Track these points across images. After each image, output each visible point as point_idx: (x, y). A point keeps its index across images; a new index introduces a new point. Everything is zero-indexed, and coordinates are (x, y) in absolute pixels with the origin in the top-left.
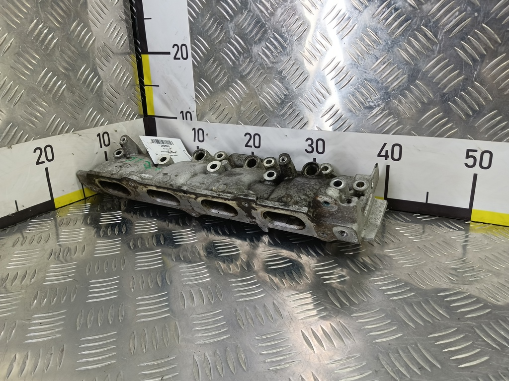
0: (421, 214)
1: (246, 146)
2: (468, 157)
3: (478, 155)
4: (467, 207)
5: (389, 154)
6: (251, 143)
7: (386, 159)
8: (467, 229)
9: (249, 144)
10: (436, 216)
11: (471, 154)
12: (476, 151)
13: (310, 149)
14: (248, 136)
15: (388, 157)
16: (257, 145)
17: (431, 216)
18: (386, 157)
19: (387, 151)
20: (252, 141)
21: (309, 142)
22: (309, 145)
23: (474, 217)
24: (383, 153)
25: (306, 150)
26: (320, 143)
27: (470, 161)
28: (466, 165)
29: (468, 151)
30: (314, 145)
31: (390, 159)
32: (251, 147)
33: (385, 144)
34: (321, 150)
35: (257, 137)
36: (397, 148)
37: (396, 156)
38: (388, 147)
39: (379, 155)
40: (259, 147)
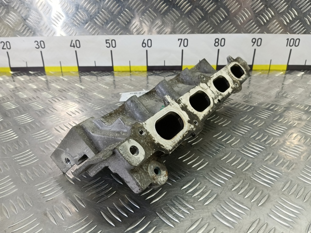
0: (94, 71)
1: (3, 48)
2: (107, 43)
3: (110, 42)
4: (111, 65)
5: (75, 45)
6: (5, 47)
7: (74, 47)
8: (113, 75)
9: (4, 48)
10: (100, 71)
11: (107, 41)
12: (109, 40)
13: (37, 47)
14: (3, 43)
16: (9, 47)
17: (98, 71)
18: (74, 46)
19: (74, 44)
20: (5, 45)
21: (36, 43)
22: (37, 45)
23: (115, 69)
24: (72, 45)
26: (42, 43)
28: (107, 46)
29: (106, 40)
30: (39, 44)
31: (76, 47)
32: (5, 49)
33: (72, 41)
34: (43, 46)
35: (8, 43)
36: (77, 42)
37: (78, 46)
38: (74, 42)
39: (71, 46)
40: (10, 49)
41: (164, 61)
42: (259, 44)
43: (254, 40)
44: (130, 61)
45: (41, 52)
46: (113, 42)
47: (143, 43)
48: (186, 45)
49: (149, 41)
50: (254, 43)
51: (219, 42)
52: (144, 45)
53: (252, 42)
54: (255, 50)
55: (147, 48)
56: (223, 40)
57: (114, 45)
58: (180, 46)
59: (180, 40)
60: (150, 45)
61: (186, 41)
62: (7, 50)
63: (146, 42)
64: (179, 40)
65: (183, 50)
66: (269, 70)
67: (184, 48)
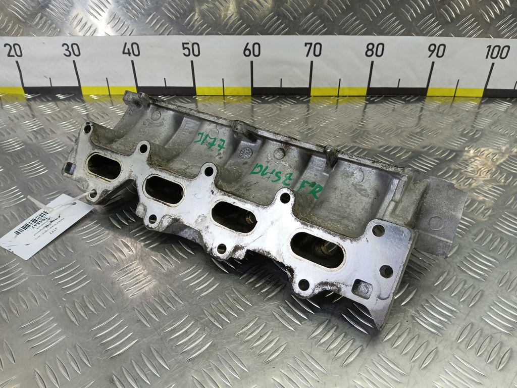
0: (164, 95)
1: (9, 55)
2: (184, 48)
3: (190, 46)
4: (192, 86)
5: (131, 51)
6: (13, 53)
7: (130, 55)
8: (195, 102)
9: (11, 54)
10: (174, 95)
11: (185, 46)
12: (188, 44)
13: (68, 53)
14: (8, 47)
15: (130, 53)
16: (19, 54)
17: (171, 95)
18: (129, 54)
19: (128, 49)
20: (13, 50)
21: (66, 47)
22: (66, 50)
23: (198, 93)
24: (126, 51)
25: (65, 54)
26: (75, 47)
27: (186, 52)
28: (184, 54)
29: (183, 44)
30: (70, 49)
31: (132, 55)
32: (14, 56)
33: (126, 44)
34: (77, 53)
35: (17, 47)
36: (135, 46)
37: (136, 53)
38: (129, 46)
39: (124, 53)
40: (21, 56)
41: (281, 79)
42: (440, 54)
43: (432, 48)
44: (223, 79)
45: (74, 62)
46: (195, 46)
47: (246, 49)
48: (317, 53)
49: (256, 47)
50: (433, 51)
51: (374, 50)
52: (247, 53)
53: (429, 50)
54: (433, 63)
55: (252, 57)
56: (381, 46)
57: (196, 53)
58: (307, 56)
59: (308, 46)
60: (256, 53)
61: (318, 47)
62: (16, 58)
63: (250, 47)
64: (306, 44)
65: (312, 62)
66: (454, 96)
67: (315, 59)
